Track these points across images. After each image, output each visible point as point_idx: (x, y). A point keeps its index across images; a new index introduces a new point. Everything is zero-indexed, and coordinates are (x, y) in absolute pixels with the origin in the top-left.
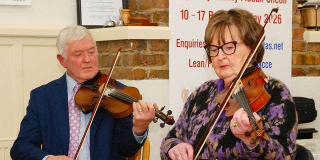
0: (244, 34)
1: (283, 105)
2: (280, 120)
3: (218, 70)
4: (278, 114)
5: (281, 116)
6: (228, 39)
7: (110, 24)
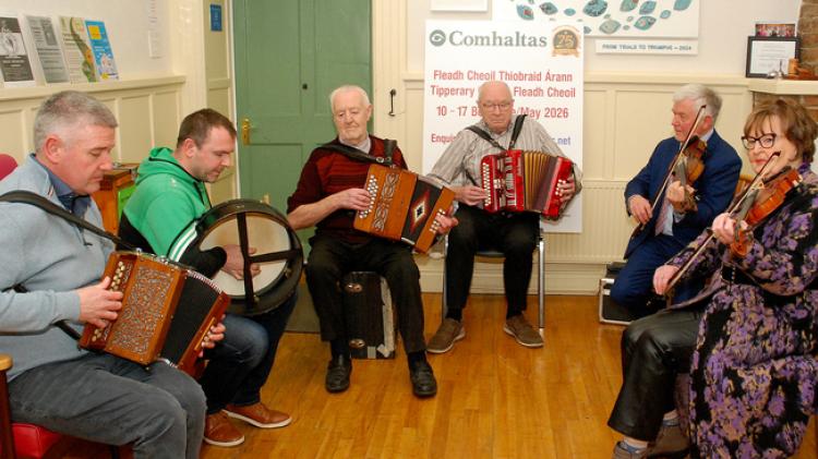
0: (786, 127)
1: (810, 214)
2: (801, 232)
3: (755, 164)
4: (800, 225)
5: (803, 228)
6: (767, 130)
7: (773, 75)
